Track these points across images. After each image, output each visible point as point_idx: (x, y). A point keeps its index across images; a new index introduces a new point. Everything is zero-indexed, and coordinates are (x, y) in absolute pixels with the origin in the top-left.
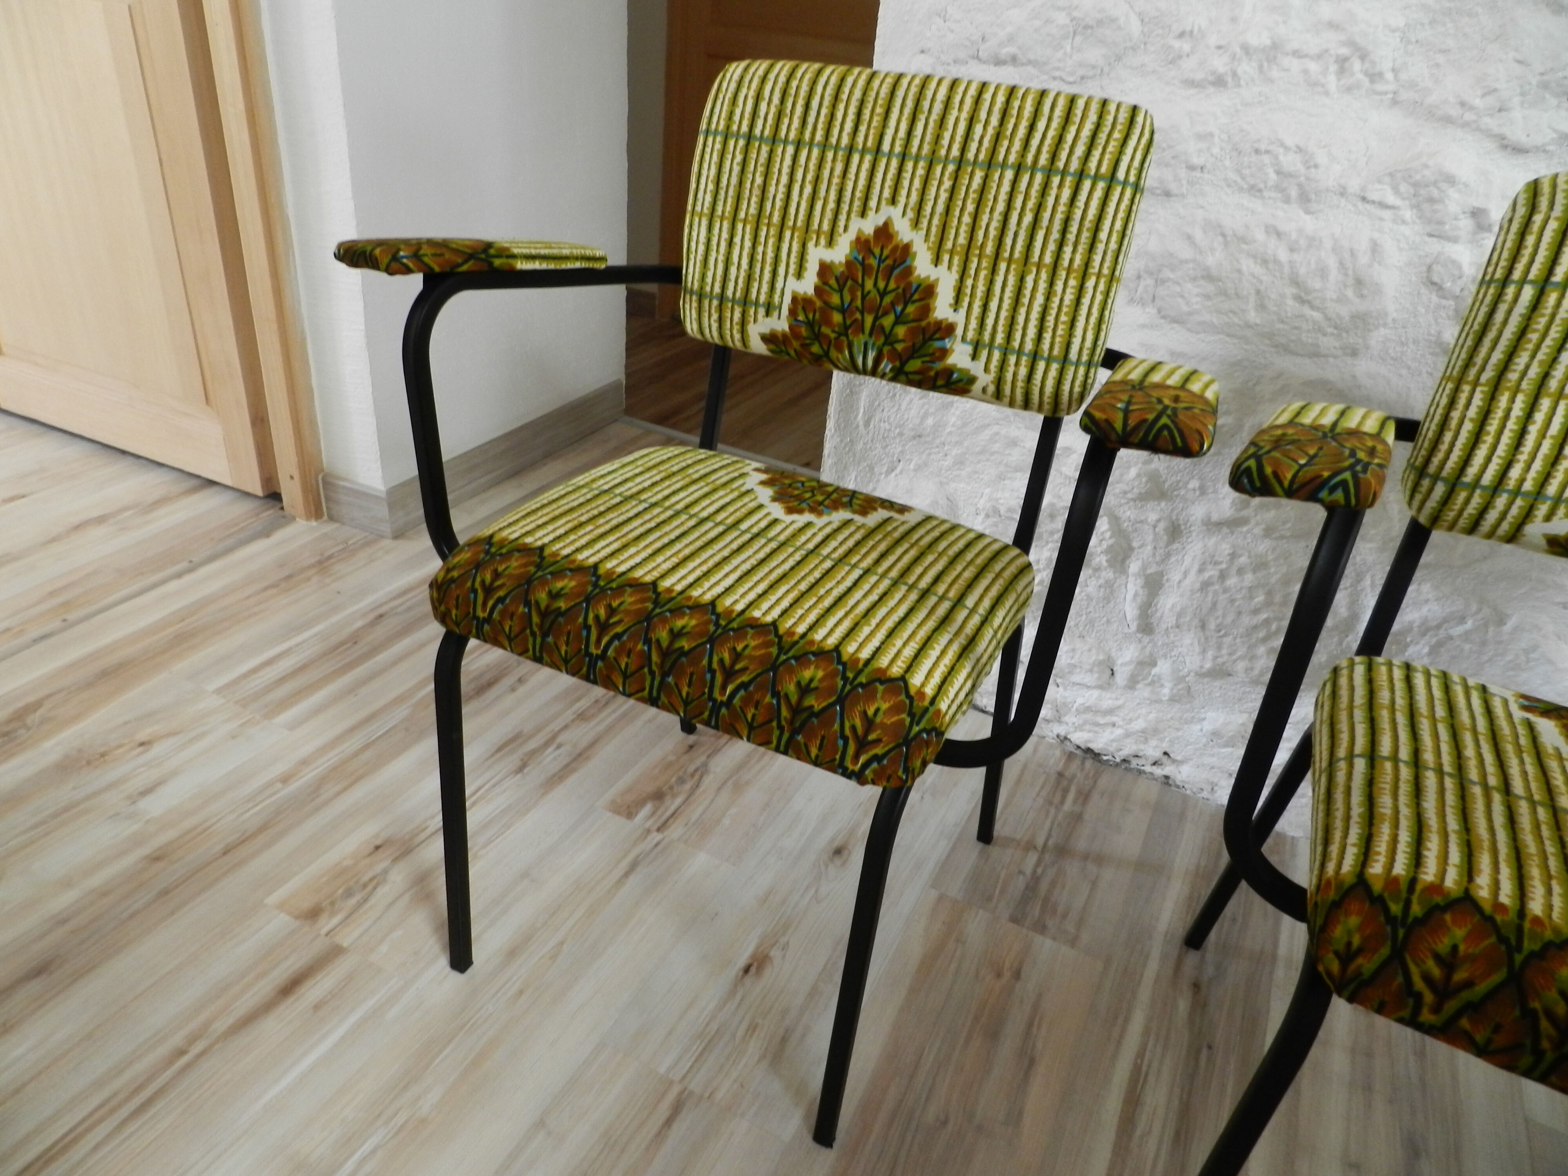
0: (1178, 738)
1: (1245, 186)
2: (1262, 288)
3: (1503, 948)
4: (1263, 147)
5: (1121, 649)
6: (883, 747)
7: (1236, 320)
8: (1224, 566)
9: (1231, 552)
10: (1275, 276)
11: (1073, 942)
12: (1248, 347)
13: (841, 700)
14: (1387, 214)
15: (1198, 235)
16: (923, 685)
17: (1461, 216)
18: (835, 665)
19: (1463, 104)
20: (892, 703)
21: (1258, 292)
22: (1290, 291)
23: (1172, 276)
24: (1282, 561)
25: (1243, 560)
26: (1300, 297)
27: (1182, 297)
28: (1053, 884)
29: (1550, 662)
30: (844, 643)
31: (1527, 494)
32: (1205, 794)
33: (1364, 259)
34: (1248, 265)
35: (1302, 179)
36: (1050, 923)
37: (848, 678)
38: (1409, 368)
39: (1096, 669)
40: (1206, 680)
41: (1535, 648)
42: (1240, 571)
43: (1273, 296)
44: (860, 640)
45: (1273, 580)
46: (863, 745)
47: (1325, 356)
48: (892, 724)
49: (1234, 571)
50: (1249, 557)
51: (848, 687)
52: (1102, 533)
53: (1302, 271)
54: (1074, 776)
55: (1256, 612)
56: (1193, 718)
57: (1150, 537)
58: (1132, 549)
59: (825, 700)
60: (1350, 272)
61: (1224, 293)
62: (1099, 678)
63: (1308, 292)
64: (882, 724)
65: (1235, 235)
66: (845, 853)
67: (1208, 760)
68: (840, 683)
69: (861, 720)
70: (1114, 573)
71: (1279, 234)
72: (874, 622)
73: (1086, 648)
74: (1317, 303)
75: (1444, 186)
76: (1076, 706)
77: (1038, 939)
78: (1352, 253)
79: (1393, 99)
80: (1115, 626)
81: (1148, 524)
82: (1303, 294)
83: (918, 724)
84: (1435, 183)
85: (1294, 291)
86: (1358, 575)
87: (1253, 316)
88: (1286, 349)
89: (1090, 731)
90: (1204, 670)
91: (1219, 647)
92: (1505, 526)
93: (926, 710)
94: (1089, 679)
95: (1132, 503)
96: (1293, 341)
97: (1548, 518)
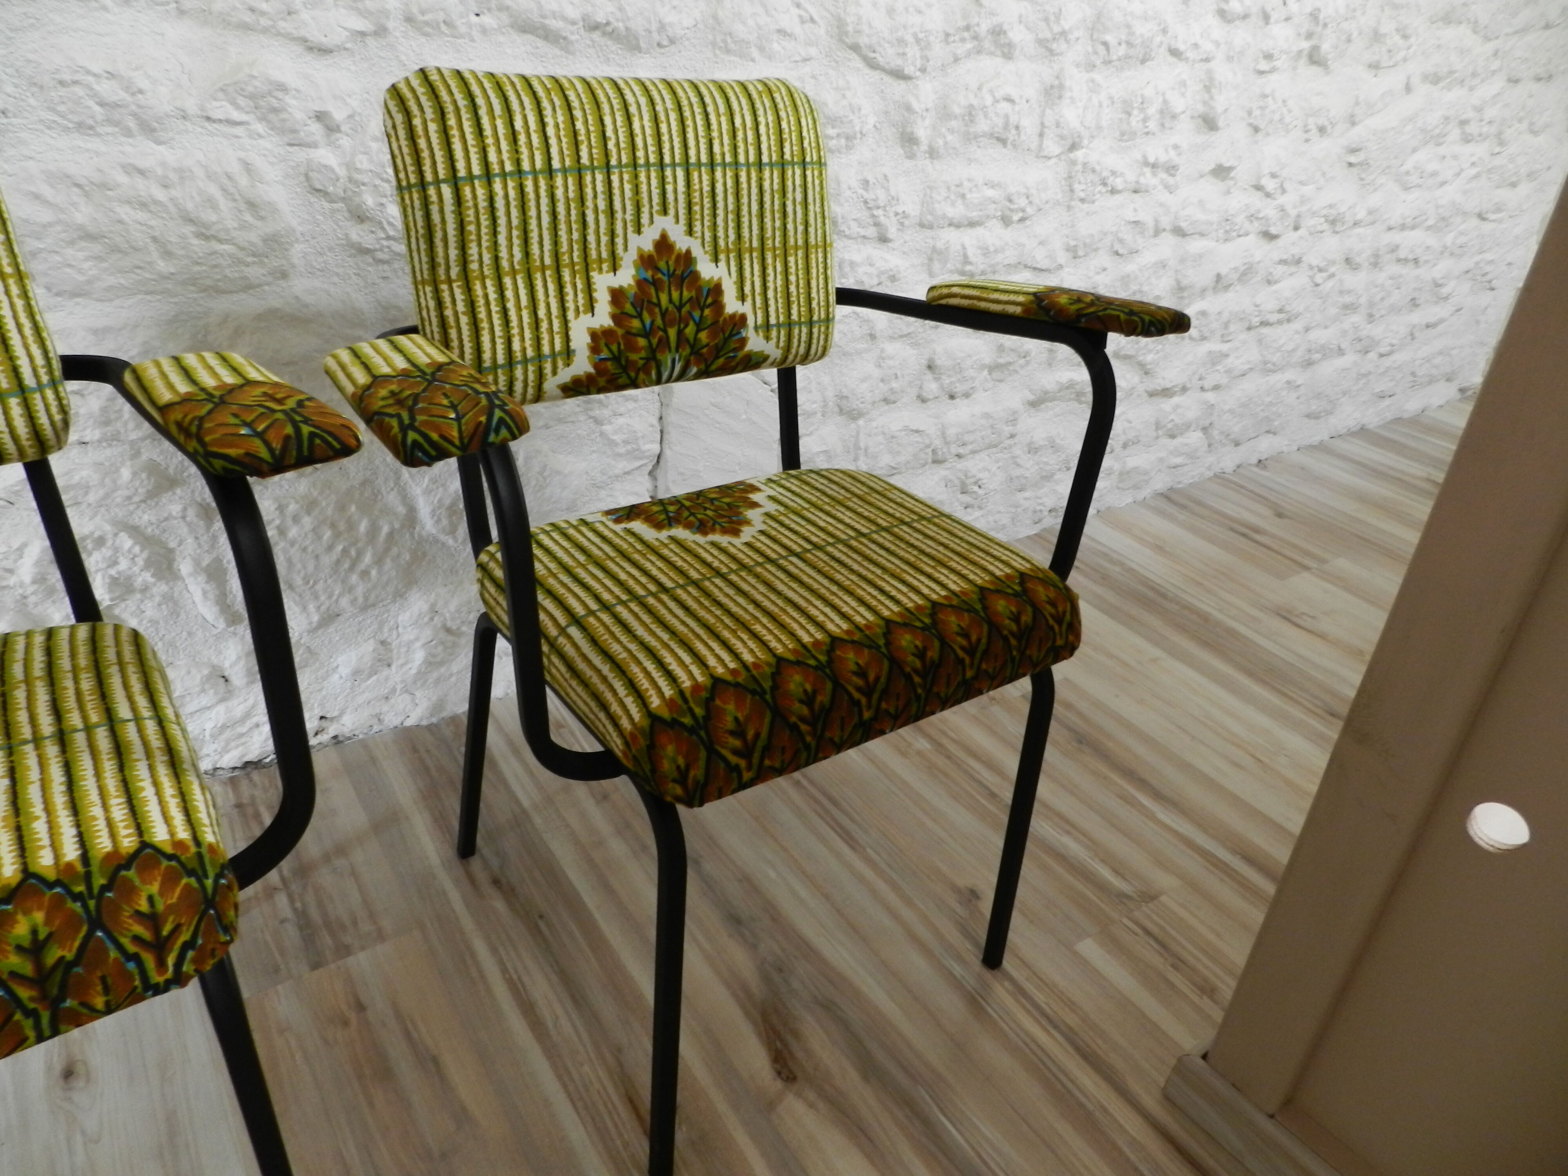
0: (325, 697)
1: (71, 125)
2: (157, 234)
3: (757, 697)
4: (67, 77)
5: (220, 653)
6: (188, 929)
7: (148, 276)
8: (277, 522)
9: (276, 506)
10: (162, 218)
11: (381, 937)
12: (176, 300)
13: (96, 923)
14: (239, 131)
15: (47, 192)
16: (172, 834)
17: (309, 122)
18: (49, 894)
19: (252, 10)
20: (159, 878)
21: (154, 239)
22: (188, 230)
23: (41, 246)
24: (328, 492)
25: (293, 507)
26: (203, 234)
27: (69, 266)
28: (320, 905)
29: (558, 473)
30: (28, 860)
31: (532, 359)
32: (376, 728)
33: (243, 181)
34: (125, 212)
35: (133, 107)
36: (348, 939)
37: (81, 893)
38: (337, 275)
39: (207, 686)
40: (320, 632)
41: (544, 467)
42: (296, 519)
43: (173, 239)
44: (46, 841)
45: (329, 512)
46: (160, 947)
47: (259, 286)
48: (179, 898)
49: (289, 522)
50: (297, 502)
51: (92, 904)
52: (129, 551)
53: (190, 206)
54: (253, 798)
55: (330, 548)
56: (327, 671)
57: (184, 531)
58: (171, 551)
59: (74, 939)
60: (237, 197)
61: (115, 249)
62: (216, 693)
63: (207, 226)
64: (170, 909)
65: (92, 183)
66: (80, 1069)
67: (361, 699)
68: (77, 907)
69: (140, 923)
70: (167, 584)
71: (141, 172)
72: (38, 809)
73: (183, 672)
74: (222, 235)
75: (280, 95)
76: (207, 733)
77: (351, 961)
78: (230, 178)
79: (177, 8)
80: (200, 634)
81: (176, 518)
82: (203, 231)
83: (206, 876)
84: (270, 93)
85: (193, 229)
86: (396, 473)
87: (163, 266)
88: (217, 291)
89: (237, 747)
90: (314, 625)
91: (316, 597)
92: (530, 391)
93: (200, 856)
94: (205, 700)
95: (143, 505)
96: (218, 280)
97: (554, 372)
